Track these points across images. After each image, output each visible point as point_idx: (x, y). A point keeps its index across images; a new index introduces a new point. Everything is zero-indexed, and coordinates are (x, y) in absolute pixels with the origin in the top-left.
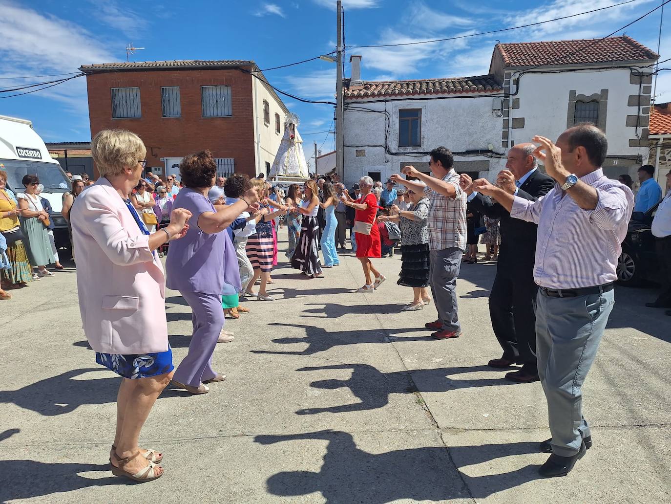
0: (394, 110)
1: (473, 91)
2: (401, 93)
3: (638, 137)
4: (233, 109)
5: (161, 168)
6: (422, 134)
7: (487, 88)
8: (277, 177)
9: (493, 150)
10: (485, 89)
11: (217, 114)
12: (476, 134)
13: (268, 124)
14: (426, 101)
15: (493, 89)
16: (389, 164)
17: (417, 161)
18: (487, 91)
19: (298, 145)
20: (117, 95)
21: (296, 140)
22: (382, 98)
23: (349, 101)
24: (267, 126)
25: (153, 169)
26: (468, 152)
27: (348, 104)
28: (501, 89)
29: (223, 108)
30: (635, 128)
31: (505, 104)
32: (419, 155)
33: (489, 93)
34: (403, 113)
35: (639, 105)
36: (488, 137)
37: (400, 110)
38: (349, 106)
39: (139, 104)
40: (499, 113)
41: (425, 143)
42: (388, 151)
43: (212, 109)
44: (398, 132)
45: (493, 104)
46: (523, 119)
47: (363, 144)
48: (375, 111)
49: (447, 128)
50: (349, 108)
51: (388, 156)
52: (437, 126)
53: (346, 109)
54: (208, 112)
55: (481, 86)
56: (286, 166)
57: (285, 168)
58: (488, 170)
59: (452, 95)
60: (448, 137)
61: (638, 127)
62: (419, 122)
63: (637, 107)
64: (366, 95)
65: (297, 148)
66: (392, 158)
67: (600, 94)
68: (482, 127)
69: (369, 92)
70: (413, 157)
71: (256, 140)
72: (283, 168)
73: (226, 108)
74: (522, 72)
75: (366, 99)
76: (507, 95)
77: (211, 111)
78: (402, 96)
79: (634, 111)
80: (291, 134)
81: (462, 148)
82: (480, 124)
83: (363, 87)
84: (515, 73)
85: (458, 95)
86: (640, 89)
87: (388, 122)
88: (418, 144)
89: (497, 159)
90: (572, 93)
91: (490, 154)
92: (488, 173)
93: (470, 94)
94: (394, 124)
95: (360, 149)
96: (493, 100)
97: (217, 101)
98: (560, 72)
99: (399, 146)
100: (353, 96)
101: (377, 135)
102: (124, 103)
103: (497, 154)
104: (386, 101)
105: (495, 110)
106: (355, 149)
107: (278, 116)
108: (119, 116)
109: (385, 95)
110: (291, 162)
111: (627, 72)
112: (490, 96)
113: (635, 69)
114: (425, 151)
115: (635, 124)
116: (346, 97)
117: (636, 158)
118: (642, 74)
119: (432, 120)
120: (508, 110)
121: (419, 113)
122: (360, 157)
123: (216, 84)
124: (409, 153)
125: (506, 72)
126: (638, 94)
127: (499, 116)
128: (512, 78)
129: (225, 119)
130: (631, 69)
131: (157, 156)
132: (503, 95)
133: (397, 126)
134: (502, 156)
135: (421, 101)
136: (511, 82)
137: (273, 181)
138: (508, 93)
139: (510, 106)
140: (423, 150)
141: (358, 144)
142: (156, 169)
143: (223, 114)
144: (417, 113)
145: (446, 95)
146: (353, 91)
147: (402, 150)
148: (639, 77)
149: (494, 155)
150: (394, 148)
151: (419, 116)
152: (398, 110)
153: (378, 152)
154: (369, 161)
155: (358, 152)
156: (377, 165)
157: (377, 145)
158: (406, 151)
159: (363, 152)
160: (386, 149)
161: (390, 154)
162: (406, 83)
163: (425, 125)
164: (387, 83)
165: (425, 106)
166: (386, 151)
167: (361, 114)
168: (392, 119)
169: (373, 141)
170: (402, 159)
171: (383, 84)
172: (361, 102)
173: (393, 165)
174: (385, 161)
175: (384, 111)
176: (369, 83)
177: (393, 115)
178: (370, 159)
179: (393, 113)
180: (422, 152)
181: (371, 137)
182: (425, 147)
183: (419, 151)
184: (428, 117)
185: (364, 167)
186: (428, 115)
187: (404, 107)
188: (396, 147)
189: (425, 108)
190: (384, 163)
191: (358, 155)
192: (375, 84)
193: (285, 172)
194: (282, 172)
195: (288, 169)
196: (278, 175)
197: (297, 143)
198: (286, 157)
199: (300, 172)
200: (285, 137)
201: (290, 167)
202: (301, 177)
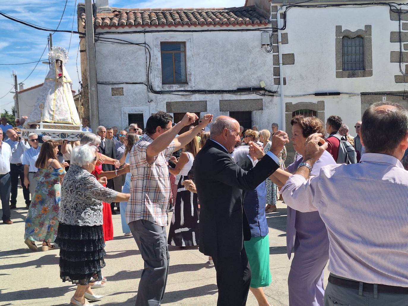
0: (155, 43)
1: (241, 24)
2: (161, 24)
3: (402, 73)
6: (188, 70)
7: (255, 22)
9: (266, 88)
10: (253, 23)
12: (247, 70)
14: (190, 33)
15: (261, 23)
16: (152, 104)
17: (185, 100)
18: (255, 24)
19: (67, 85)
21: (64, 80)
22: (140, 29)
23: (99, 30)
26: (240, 90)
27: (100, 34)
28: (269, 22)
30: (399, 63)
31: (274, 38)
32: (187, 93)
33: (256, 27)
34: (165, 46)
35: (400, 41)
36: (259, 74)
37: (162, 43)
38: (101, 36)
40: (269, 48)
41: (193, 80)
42: (151, 89)
44: (160, 67)
45: (262, 39)
46: (293, 55)
47: (120, 80)
48: (132, 44)
49: (215, 63)
50: (100, 39)
51: (152, 95)
52: (204, 61)
53: (98, 40)
55: (248, 19)
56: (53, 111)
57: (52, 113)
58: (262, 109)
59: (218, 27)
60: (217, 73)
61: (401, 63)
62: (183, 56)
63: (399, 43)
65: (65, 89)
66: (156, 97)
67: (364, 30)
68: (252, 63)
70: (180, 96)
72: (49, 113)
74: (289, 6)
75: (121, 30)
76: (275, 30)
78: (163, 27)
79: (396, 47)
80: (58, 71)
81: (233, 85)
82: (250, 60)
83: (113, 15)
84: (282, 6)
85: (225, 27)
86: (400, 26)
87: (148, 56)
88: (183, 81)
89: (270, 97)
90: (338, 28)
91: (262, 92)
92: (262, 113)
93: (237, 27)
94: (156, 59)
95: (117, 86)
96: (261, 34)
98: (325, 7)
99: (163, 83)
100: (105, 26)
101: (137, 71)
103: (270, 91)
104: (145, 32)
105: (264, 45)
106: (110, 87)
109: (143, 25)
110: (59, 105)
111: (386, 9)
112: (258, 30)
113: (393, 6)
114: (193, 89)
115: (399, 60)
116: (96, 26)
117: (403, 94)
118: (400, 11)
119: (199, 55)
120: (277, 45)
121: (182, 46)
122: (116, 96)
124: (175, 91)
125: (272, 5)
126: (398, 31)
127: (268, 52)
128: (280, 12)
130: (390, 6)
132: (271, 29)
133: (160, 60)
134: (274, 94)
135: (186, 33)
136: (279, 16)
138: (275, 27)
139: (279, 41)
140: (191, 87)
141: (114, 81)
145: (211, 27)
146: (103, 19)
147: (167, 88)
148: (397, 14)
149: (267, 93)
150: (158, 86)
151: (182, 49)
152: (159, 43)
153: (138, 90)
154: (129, 101)
155: (114, 90)
156: (139, 105)
157: (137, 82)
158: (172, 89)
159: (120, 90)
160: (148, 87)
161: (153, 93)
162: (161, 11)
163: (191, 60)
164: (139, 11)
165: (190, 39)
166: (149, 89)
167: (116, 46)
168: (153, 52)
169: (132, 77)
170: (167, 99)
171: (134, 12)
172: (115, 32)
173: (157, 105)
174: (148, 101)
175: (144, 44)
176: (118, 10)
177: (154, 48)
178: (130, 99)
179: (154, 46)
180: (190, 90)
181: (129, 73)
182: (193, 85)
183: (186, 89)
184: (194, 51)
185: (122, 108)
186: (193, 49)
187: (166, 39)
188: (160, 84)
189: (190, 41)
190: (146, 103)
191: (114, 94)
192: (125, 11)
193: (51, 118)
194: (48, 118)
195: (56, 114)
196: (43, 122)
197: (65, 83)
198: (53, 100)
199: (71, 118)
200: (50, 75)
201: (59, 112)
202: (73, 124)
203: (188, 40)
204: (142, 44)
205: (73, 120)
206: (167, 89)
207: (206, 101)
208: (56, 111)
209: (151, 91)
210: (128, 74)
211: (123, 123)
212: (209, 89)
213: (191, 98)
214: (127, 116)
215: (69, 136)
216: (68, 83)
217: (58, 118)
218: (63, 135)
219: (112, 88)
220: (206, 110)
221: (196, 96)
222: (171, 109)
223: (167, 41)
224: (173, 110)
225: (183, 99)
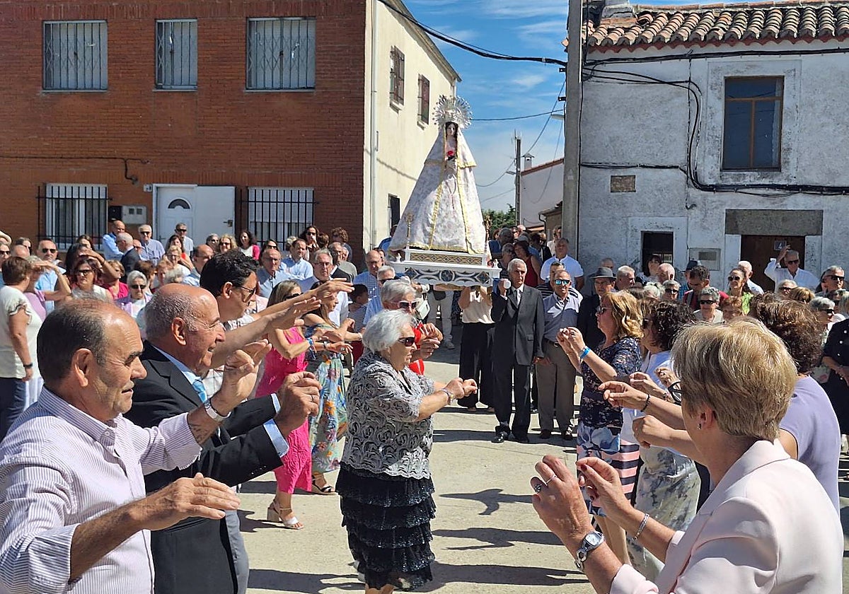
0: (712, 80)
2: (730, 39)
4: (317, 72)
5: (144, 209)
6: (784, 140)
8: (408, 251)
11: (281, 84)
13: (399, 106)
14: (797, 57)
16: (695, 212)
17: (770, 207)
19: (465, 173)
20: (56, 38)
21: (460, 162)
22: (680, 50)
23: (597, 55)
24: (397, 110)
25: (125, 209)
27: (596, 63)
29: (294, 69)
32: (777, 192)
34: (734, 86)
37: (727, 80)
38: (599, 67)
39: (105, 60)
41: (793, 163)
42: (695, 180)
43: (268, 71)
44: (720, 132)
47: (630, 161)
48: (661, 82)
50: (599, 74)
51: (695, 193)
52: (824, 119)
53: (591, 76)
54: (261, 77)
56: (432, 226)
57: (428, 229)
62: (777, 108)
64: (641, 42)
65: (461, 181)
66: (705, 198)
69: (649, 36)
70: (761, 198)
71: (367, 145)
72: (424, 231)
73: (302, 70)
75: (640, 53)
77: (267, 77)
78: (733, 45)
80: (447, 147)
83: (635, 20)
87: (694, 108)
88: (774, 164)
94: (712, 114)
95: (622, 173)
97: (281, 54)
99: (724, 169)
100: (607, 45)
101: (667, 141)
102: (72, 57)
104: (691, 57)
106: (608, 174)
107: (424, 83)
108: (56, 85)
109: (688, 43)
110: (443, 214)
114: (793, 183)
116: (589, 47)
119: (812, 106)
121: (778, 87)
122: (620, 194)
123: (282, 15)
124: (748, 187)
129: (298, 95)
131: (137, 180)
133: (720, 118)
135: (784, 57)
137: (399, 262)
140: (788, 179)
141: (617, 161)
142: (131, 211)
143: (294, 85)
144: (770, 87)
145: (848, 43)
146: (610, 31)
147: (730, 178)
150: (711, 174)
151: (777, 93)
152: (722, 80)
153: (667, 183)
154: (644, 205)
155: (617, 181)
156: (666, 215)
157: (666, 165)
158: (741, 182)
159: (628, 181)
160: (689, 175)
161: (698, 188)
162: (745, 9)
163: (793, 118)
164: (697, 11)
165: (795, 70)
166: (690, 180)
167: (628, 87)
168: (705, 100)
169: (655, 153)
170: (729, 202)
171: (686, 12)
172: (628, 59)
173: (705, 216)
174: (686, 207)
175: (686, 82)
176: (651, 11)
177: (710, 91)
178: (647, 199)
179: (709, 87)
180: (783, 185)
181: (651, 145)
182: (792, 173)
183: (776, 182)
184: (800, 97)
185: (630, 219)
186: (800, 92)
187: (738, 71)
188: (716, 170)
189: (794, 75)
190: (682, 209)
191: (616, 188)
192: (667, 12)
193: (427, 240)
194: (420, 241)
195: (437, 232)
196: (411, 248)
197: (462, 168)
198: (434, 203)
199: (466, 240)
200: (433, 154)
201: (442, 228)
202: (468, 252)
203: (789, 72)
204: (683, 82)
205: (469, 245)
206: (731, 182)
207: (823, 211)
208: (437, 225)
209: (694, 184)
210: (649, 147)
211: (630, 250)
212: (831, 184)
213: (784, 203)
214: (639, 235)
215: (459, 277)
216: (467, 169)
217: (439, 238)
218: (447, 275)
219: (612, 176)
220: (819, 232)
221: (797, 200)
222: (737, 226)
223: (741, 75)
224: (741, 228)
225: (767, 205)
